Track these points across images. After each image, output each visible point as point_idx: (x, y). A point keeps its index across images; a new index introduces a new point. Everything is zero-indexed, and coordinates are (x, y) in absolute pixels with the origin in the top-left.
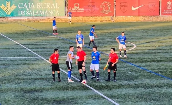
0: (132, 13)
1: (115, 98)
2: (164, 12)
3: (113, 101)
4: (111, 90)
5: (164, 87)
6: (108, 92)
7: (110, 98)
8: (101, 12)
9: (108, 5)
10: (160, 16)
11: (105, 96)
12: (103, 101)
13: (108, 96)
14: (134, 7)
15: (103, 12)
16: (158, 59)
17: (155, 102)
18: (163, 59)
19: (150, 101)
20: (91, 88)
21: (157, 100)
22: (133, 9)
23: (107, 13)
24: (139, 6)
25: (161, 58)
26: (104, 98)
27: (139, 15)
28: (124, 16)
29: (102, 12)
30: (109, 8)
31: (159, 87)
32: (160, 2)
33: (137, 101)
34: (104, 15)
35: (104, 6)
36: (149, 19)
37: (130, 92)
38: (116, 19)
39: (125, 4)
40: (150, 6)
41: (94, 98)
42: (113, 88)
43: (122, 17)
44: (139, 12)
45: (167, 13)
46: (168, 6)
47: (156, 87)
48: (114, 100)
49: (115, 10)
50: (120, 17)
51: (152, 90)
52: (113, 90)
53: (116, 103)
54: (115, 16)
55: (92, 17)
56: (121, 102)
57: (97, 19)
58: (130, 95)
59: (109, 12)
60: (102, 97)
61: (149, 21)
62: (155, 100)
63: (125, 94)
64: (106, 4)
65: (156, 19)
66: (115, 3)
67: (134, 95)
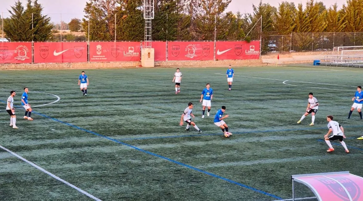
0: (54, 59)
1: (36, 161)
2: (93, 58)
3: (35, 164)
4: (31, 151)
5: (95, 146)
6: (27, 154)
7: (30, 160)
8: (15, 58)
9: (24, 50)
10: (89, 62)
11: (24, 158)
12: (22, 164)
13: (27, 158)
14: (57, 52)
15: (19, 59)
16: (88, 113)
17: (85, 163)
18: (93, 112)
19: (79, 163)
20: (6, 149)
21: (88, 161)
22: (56, 54)
23: (24, 60)
24: (63, 50)
25: (90, 112)
26: (23, 161)
27: (63, 62)
28: (44, 63)
29: (17, 58)
30: (26, 53)
31: (90, 146)
32: (88, 45)
33: (64, 164)
34: (20, 62)
35: (20, 51)
36: (75, 67)
37: (54, 153)
38: (35, 66)
39: (44, 48)
40: (75, 50)
41: (11, 162)
42: (34, 149)
43: (42, 64)
44: (63, 58)
45: (96, 59)
46: (98, 50)
47: (87, 146)
48: (35, 162)
49: (33, 55)
50: (39, 64)
51: (81, 149)
52: (34, 151)
53: (38, 166)
54: (33, 63)
55: (5, 64)
56: (45, 164)
57: (11, 67)
58: (55, 156)
59: (26, 58)
60: (20, 160)
61: (74, 68)
62: (85, 162)
63: (48, 156)
64: (22, 48)
65: (83, 67)
66: (33, 46)
67: (59, 157)
